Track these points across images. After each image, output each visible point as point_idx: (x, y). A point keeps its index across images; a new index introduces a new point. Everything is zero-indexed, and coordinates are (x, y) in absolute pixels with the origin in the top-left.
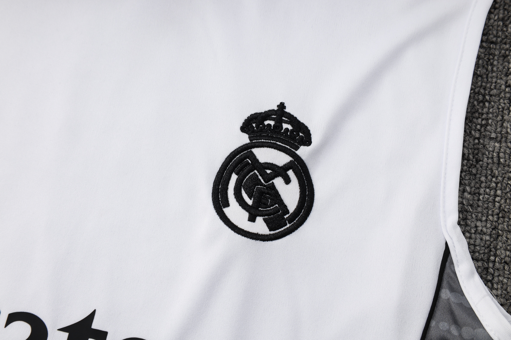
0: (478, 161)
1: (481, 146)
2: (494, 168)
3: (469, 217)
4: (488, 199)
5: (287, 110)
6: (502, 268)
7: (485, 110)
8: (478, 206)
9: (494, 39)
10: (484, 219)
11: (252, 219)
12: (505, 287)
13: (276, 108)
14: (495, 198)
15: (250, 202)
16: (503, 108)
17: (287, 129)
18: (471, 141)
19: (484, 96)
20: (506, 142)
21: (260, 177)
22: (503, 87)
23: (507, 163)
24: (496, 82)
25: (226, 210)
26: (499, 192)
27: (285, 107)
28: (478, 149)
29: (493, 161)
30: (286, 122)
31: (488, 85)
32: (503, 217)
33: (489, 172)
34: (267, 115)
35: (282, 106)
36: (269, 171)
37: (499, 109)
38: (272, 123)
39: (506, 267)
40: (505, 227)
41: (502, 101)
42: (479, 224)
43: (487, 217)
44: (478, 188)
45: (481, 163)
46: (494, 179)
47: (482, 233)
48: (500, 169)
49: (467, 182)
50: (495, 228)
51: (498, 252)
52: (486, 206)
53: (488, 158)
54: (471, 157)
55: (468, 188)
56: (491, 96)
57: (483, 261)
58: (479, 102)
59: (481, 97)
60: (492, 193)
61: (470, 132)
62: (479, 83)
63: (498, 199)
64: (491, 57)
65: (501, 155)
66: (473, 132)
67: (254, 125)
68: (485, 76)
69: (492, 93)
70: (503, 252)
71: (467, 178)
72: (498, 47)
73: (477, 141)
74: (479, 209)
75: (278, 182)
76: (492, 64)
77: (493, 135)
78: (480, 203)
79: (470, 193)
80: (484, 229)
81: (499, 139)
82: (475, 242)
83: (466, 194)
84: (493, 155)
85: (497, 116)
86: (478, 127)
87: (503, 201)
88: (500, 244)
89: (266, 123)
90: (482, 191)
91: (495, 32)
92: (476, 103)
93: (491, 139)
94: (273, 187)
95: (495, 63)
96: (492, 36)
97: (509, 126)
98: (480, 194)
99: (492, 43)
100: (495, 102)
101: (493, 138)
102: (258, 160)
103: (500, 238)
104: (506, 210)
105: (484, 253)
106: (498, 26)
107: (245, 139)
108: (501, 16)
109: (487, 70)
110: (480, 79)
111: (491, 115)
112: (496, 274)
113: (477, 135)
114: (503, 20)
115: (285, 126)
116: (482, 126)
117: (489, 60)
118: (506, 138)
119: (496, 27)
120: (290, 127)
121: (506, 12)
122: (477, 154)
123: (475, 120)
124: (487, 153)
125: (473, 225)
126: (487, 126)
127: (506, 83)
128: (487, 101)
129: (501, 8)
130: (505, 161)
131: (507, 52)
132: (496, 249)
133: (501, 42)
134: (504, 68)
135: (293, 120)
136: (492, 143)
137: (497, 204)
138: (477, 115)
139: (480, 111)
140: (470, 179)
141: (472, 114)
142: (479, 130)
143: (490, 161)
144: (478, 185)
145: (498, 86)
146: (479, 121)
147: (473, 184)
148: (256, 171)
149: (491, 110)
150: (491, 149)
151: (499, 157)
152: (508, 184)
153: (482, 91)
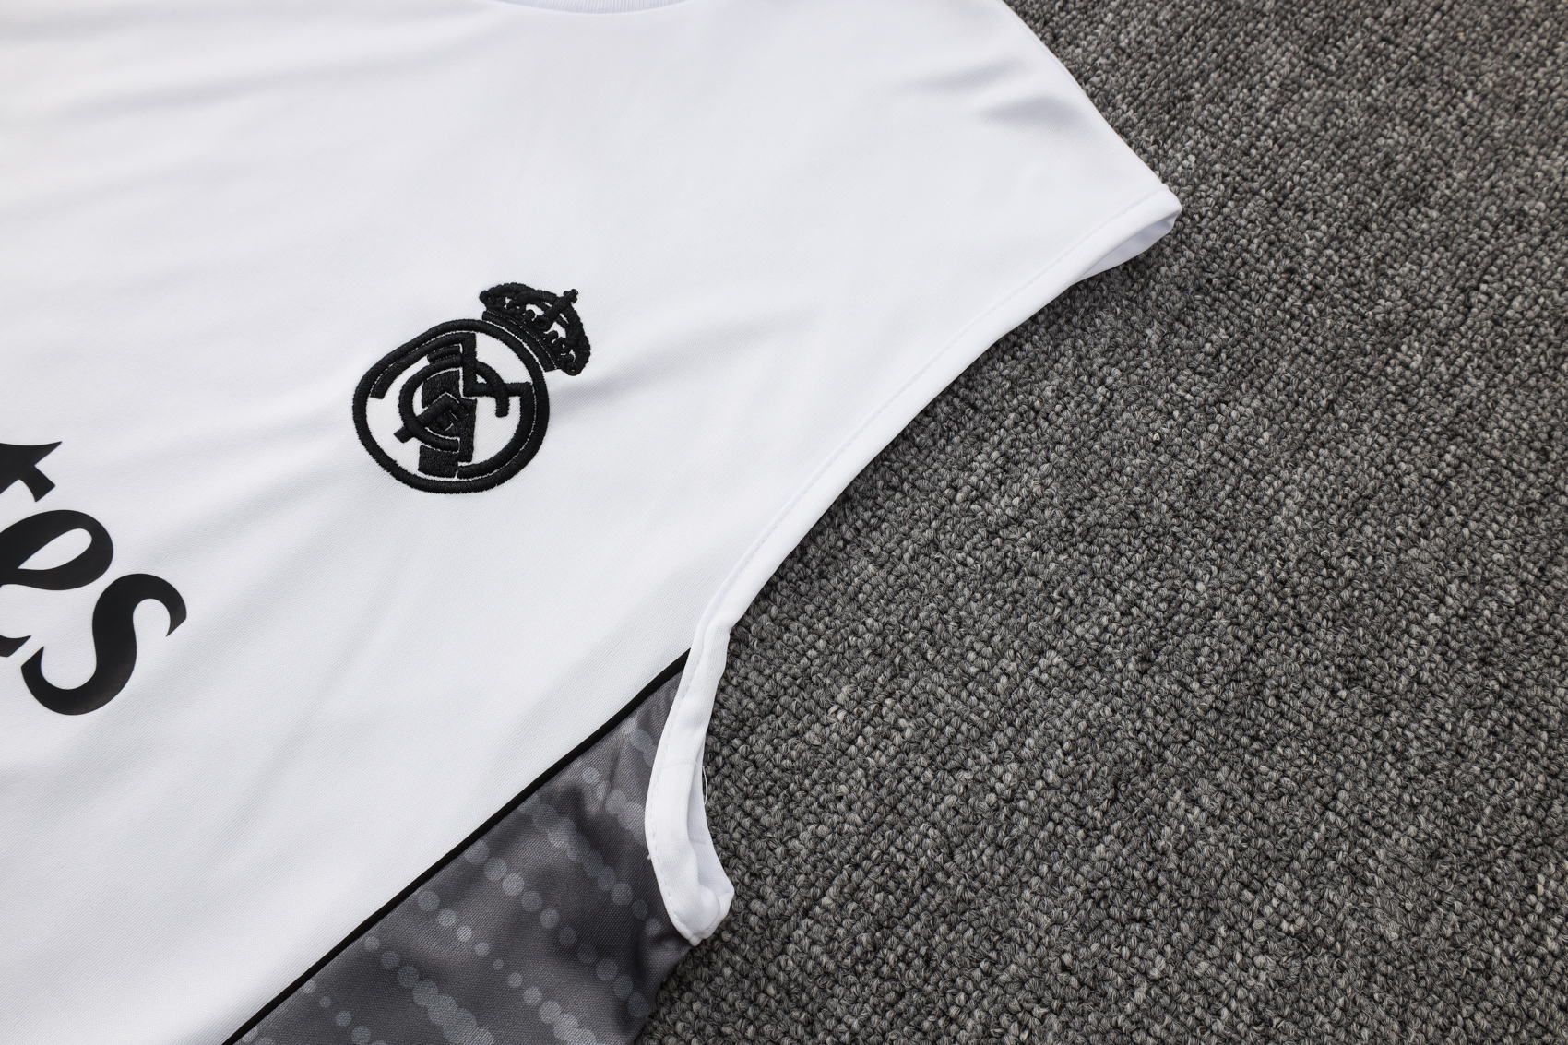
0: (822, 576)
1: (841, 556)
2: (840, 601)
3: (744, 656)
4: (797, 644)
5: (575, 306)
6: (741, 767)
7: (889, 504)
8: (772, 647)
9: (979, 403)
10: (767, 672)
11: (403, 436)
12: (725, 800)
13: (560, 294)
14: (809, 648)
15: (418, 409)
16: (921, 516)
17: (555, 334)
18: (832, 538)
19: (902, 481)
20: (890, 573)
21: (461, 382)
22: (943, 484)
23: (868, 605)
24: (936, 471)
25: (372, 403)
26: (821, 644)
27: (574, 300)
28: (835, 558)
29: (846, 590)
30: (561, 323)
31: (920, 468)
32: (801, 688)
33: (827, 604)
34: (540, 297)
35: (572, 296)
36: (480, 380)
37: (913, 513)
38: (538, 312)
39: (750, 770)
40: (794, 704)
41: (926, 504)
42: (753, 675)
43: (775, 671)
44: (793, 619)
45: (824, 581)
46: (827, 619)
47: (748, 693)
48: (848, 608)
49: (779, 598)
50: (775, 697)
51: (752, 738)
52: (785, 653)
53: (841, 580)
54: (814, 563)
55: (774, 610)
56: (914, 486)
57: (720, 739)
58: (888, 485)
59: (895, 480)
60: (810, 638)
61: (840, 525)
62: (907, 458)
63: (811, 653)
64: (956, 427)
65: (867, 587)
66: (844, 527)
67: (508, 300)
68: (925, 452)
69: (920, 483)
70: (761, 741)
71: (784, 592)
72: (977, 418)
73: (841, 544)
74: (770, 653)
75: (486, 405)
76: (949, 440)
77: (874, 550)
78: (778, 645)
79: (773, 620)
80: (755, 689)
81: (880, 560)
82: (726, 700)
83: (765, 617)
84: (852, 581)
85: (901, 524)
86: (859, 523)
87: (818, 662)
88: (764, 727)
89: (529, 307)
90: (794, 626)
91: (986, 393)
92: (880, 484)
93: (868, 553)
94: (471, 409)
95: (956, 439)
96: (977, 395)
97: (910, 549)
98: (787, 629)
99: (974, 407)
100: (913, 500)
101: (872, 554)
102: (475, 354)
103: (770, 717)
104: (814, 678)
105: (728, 726)
106: (999, 387)
107: (476, 311)
108: (1016, 373)
109: (935, 444)
110: (914, 451)
111: (892, 517)
112: (725, 771)
113: (848, 536)
114: (1014, 381)
115: (556, 327)
116: (866, 524)
117: (950, 429)
118: (894, 565)
119: (994, 385)
120: (562, 333)
121: (1027, 373)
122: (828, 565)
123: (860, 510)
124: (845, 571)
125: (742, 672)
126: (875, 529)
127: (953, 480)
128: (902, 491)
129: (1024, 362)
130: (868, 601)
131: (987, 435)
132: (753, 730)
133: (987, 412)
134: (966, 455)
135: (575, 325)
136: (864, 561)
137: (805, 660)
138: (870, 503)
139: (880, 500)
140: (788, 597)
141: (863, 498)
142: (858, 530)
143: (841, 586)
144: (794, 614)
145: (936, 478)
146: (867, 515)
147: (785, 608)
148: (461, 370)
149: (898, 509)
150: (855, 568)
151: (860, 589)
152: (847, 639)
153: (905, 472)
